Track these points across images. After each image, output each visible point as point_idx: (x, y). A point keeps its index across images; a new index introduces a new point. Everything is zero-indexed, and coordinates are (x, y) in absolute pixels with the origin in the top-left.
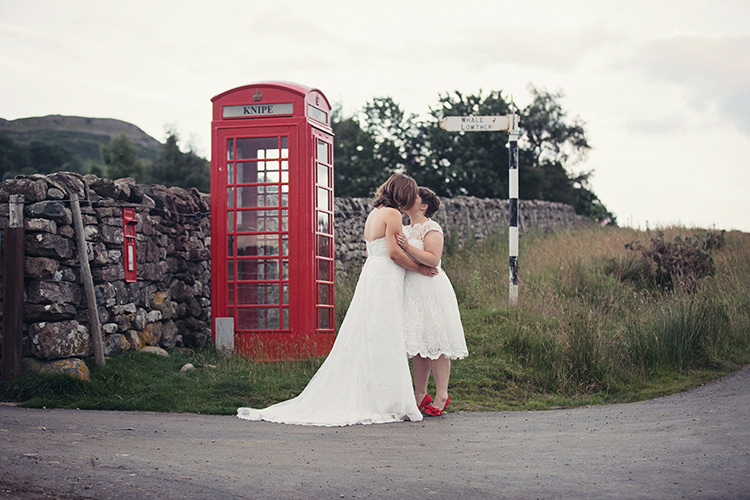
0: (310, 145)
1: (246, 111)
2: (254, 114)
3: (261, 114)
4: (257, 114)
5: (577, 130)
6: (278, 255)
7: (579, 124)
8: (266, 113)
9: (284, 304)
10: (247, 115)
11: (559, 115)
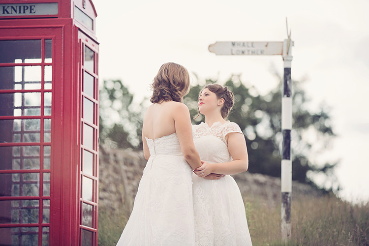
0: (76, 48)
1: (4, 10)
2: (14, 14)
3: (22, 14)
4: (18, 14)
5: (324, 116)
6: (38, 168)
7: (325, 111)
8: (28, 13)
9: (44, 222)
10: (6, 15)
11: (304, 100)
